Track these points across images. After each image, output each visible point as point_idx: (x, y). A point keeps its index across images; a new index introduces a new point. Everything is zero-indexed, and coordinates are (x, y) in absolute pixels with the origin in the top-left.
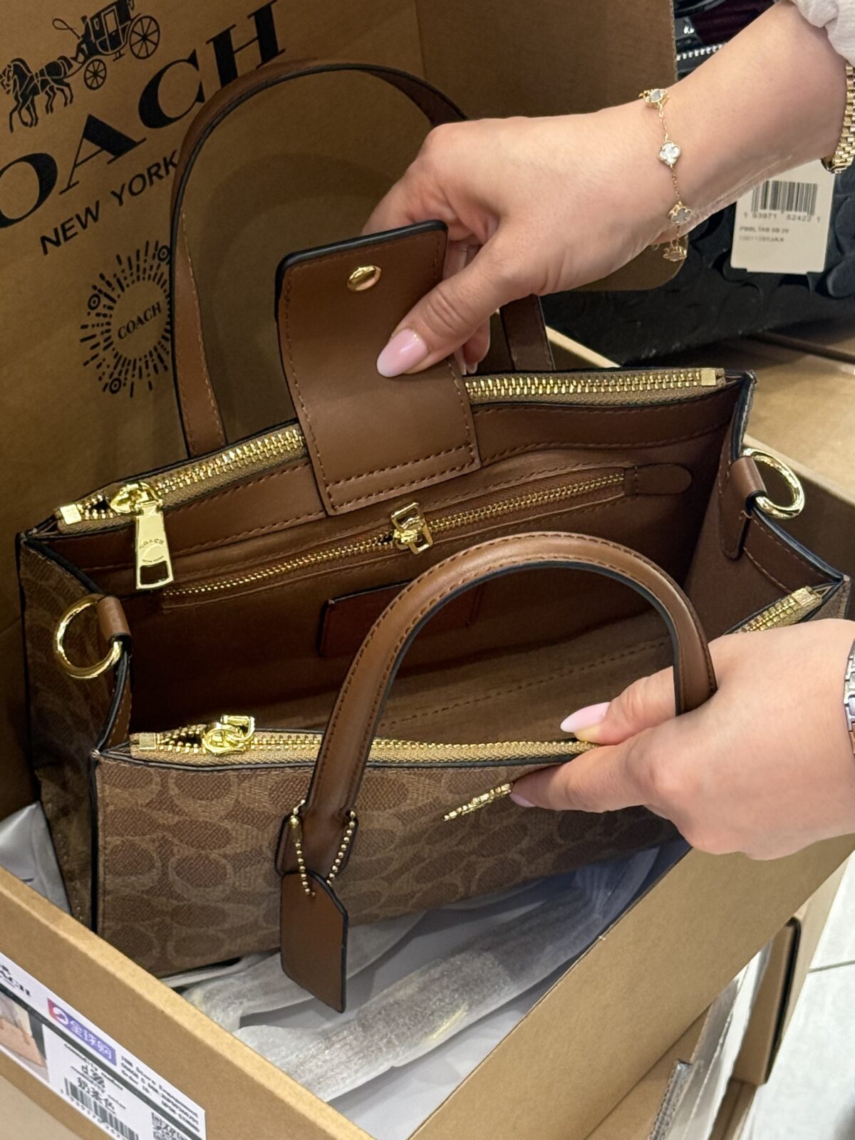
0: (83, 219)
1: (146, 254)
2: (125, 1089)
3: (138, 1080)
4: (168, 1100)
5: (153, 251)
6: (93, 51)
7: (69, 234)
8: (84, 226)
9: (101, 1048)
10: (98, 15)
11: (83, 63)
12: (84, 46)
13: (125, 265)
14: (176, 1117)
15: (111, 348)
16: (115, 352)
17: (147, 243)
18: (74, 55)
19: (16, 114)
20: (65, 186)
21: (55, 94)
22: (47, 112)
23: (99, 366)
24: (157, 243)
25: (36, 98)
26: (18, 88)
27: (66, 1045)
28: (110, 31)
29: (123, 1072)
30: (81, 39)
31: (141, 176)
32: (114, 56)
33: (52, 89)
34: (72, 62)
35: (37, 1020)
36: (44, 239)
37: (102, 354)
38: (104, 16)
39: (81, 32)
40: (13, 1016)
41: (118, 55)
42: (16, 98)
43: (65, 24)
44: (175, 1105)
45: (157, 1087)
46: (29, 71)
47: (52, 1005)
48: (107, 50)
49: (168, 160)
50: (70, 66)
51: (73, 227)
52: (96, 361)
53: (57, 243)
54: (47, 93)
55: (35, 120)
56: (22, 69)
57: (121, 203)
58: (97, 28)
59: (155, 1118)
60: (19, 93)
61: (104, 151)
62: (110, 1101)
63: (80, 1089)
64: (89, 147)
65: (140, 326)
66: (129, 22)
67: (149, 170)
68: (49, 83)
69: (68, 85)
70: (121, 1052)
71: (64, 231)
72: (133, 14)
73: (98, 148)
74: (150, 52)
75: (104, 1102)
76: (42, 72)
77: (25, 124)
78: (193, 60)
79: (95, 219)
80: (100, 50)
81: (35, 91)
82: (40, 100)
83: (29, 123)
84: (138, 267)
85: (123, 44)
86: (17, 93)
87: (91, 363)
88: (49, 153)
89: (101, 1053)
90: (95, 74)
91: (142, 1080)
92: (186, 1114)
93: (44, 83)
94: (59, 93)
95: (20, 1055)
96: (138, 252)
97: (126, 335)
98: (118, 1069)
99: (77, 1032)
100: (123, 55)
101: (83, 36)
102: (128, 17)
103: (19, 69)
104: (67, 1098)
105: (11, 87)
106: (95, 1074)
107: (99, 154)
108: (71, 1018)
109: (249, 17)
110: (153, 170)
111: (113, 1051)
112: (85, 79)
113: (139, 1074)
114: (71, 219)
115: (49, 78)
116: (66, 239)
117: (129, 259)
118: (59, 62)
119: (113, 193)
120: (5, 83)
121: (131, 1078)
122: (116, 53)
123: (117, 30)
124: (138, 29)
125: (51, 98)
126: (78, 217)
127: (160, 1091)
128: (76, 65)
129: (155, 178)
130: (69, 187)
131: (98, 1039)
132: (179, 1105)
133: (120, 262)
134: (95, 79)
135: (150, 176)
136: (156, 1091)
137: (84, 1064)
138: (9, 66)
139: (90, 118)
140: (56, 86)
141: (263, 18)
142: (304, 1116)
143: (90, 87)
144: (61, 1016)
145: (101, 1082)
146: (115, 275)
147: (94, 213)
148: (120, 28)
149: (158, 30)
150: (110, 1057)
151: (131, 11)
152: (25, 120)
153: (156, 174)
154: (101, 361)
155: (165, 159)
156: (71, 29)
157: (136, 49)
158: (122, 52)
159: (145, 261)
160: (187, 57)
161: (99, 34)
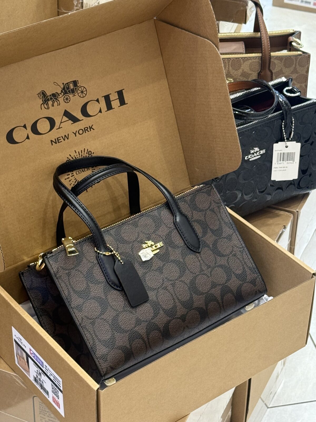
0: (64, 138)
1: (84, 152)
2: (46, 377)
3: (48, 372)
4: (54, 378)
5: (87, 151)
6: (66, 93)
7: (59, 141)
8: (64, 140)
9: (40, 362)
10: (67, 83)
11: (63, 95)
12: (63, 91)
13: (77, 154)
14: (56, 383)
15: (74, 176)
16: (75, 178)
17: (85, 149)
18: (60, 93)
19: (43, 105)
20: (58, 128)
21: (54, 102)
22: (52, 106)
23: (70, 181)
24: (88, 150)
25: (49, 102)
26: (43, 98)
27: (33, 363)
28: (71, 88)
29: (45, 370)
30: (62, 89)
31: (82, 130)
32: (73, 95)
33: (53, 100)
34: (60, 94)
35: (28, 356)
36: (52, 141)
37: (71, 178)
38: (70, 84)
39: (62, 87)
40: (23, 356)
41: (74, 95)
42: (43, 101)
43: (57, 84)
44: (56, 379)
45: (52, 374)
46: (47, 95)
47: (30, 350)
48: (71, 93)
49: (91, 127)
50: (59, 95)
51: (60, 139)
52: (69, 179)
53: (56, 143)
54: (52, 101)
55: (48, 108)
56: (44, 93)
57: (76, 136)
58: (67, 87)
59: (52, 385)
60: (44, 100)
61: (70, 121)
62: (43, 381)
63: (36, 378)
64: (65, 119)
65: (83, 172)
66: (77, 87)
67: (84, 128)
68: (53, 99)
69: (58, 100)
70: (45, 363)
71: (58, 140)
72: (78, 85)
73: (68, 119)
74: (84, 96)
75: (41, 382)
76: (50, 95)
77: (46, 108)
78: (98, 101)
79: (68, 139)
80: (68, 93)
81: (48, 100)
82: (50, 103)
83: (47, 108)
84: (82, 155)
85: (75, 92)
86: (43, 100)
87: (67, 179)
88: (53, 118)
89: (40, 364)
90: (67, 99)
91: (49, 372)
92: (58, 382)
93: (51, 99)
94: (56, 102)
95: (24, 369)
96: (82, 151)
97: (78, 174)
98: (44, 369)
99: (36, 358)
100: (76, 95)
101: (63, 88)
102: (77, 86)
103: (43, 94)
104: (34, 382)
105: (41, 98)
106: (40, 372)
107: (69, 121)
108: (34, 354)
109: (115, 92)
110: (86, 129)
111: (43, 363)
112: (64, 100)
113: (48, 370)
114: (60, 137)
115: (53, 97)
116: (59, 142)
117: (79, 152)
118: (56, 94)
119: (73, 132)
120: (39, 96)
121: (47, 372)
122: (73, 94)
123: (73, 88)
124: (80, 89)
125: (53, 103)
126: (62, 137)
127: (53, 375)
128: (61, 96)
129: (86, 131)
130: (59, 128)
131: (40, 360)
132: (57, 379)
133: (76, 153)
134: (67, 100)
135: (85, 130)
136: (52, 375)
137: (37, 369)
138: (41, 92)
139: (65, 111)
140: (55, 100)
141: (120, 93)
142: (82, 377)
143: (65, 102)
144: (32, 354)
145: (41, 375)
146: (74, 156)
147: (67, 137)
148: (74, 88)
149: (86, 91)
150: (42, 366)
151: (78, 84)
152: (45, 107)
153: (87, 130)
154: (70, 180)
155: (89, 126)
156: (59, 86)
157: (80, 94)
158: (75, 94)
159: (84, 154)
160: (96, 100)
161: (68, 88)
